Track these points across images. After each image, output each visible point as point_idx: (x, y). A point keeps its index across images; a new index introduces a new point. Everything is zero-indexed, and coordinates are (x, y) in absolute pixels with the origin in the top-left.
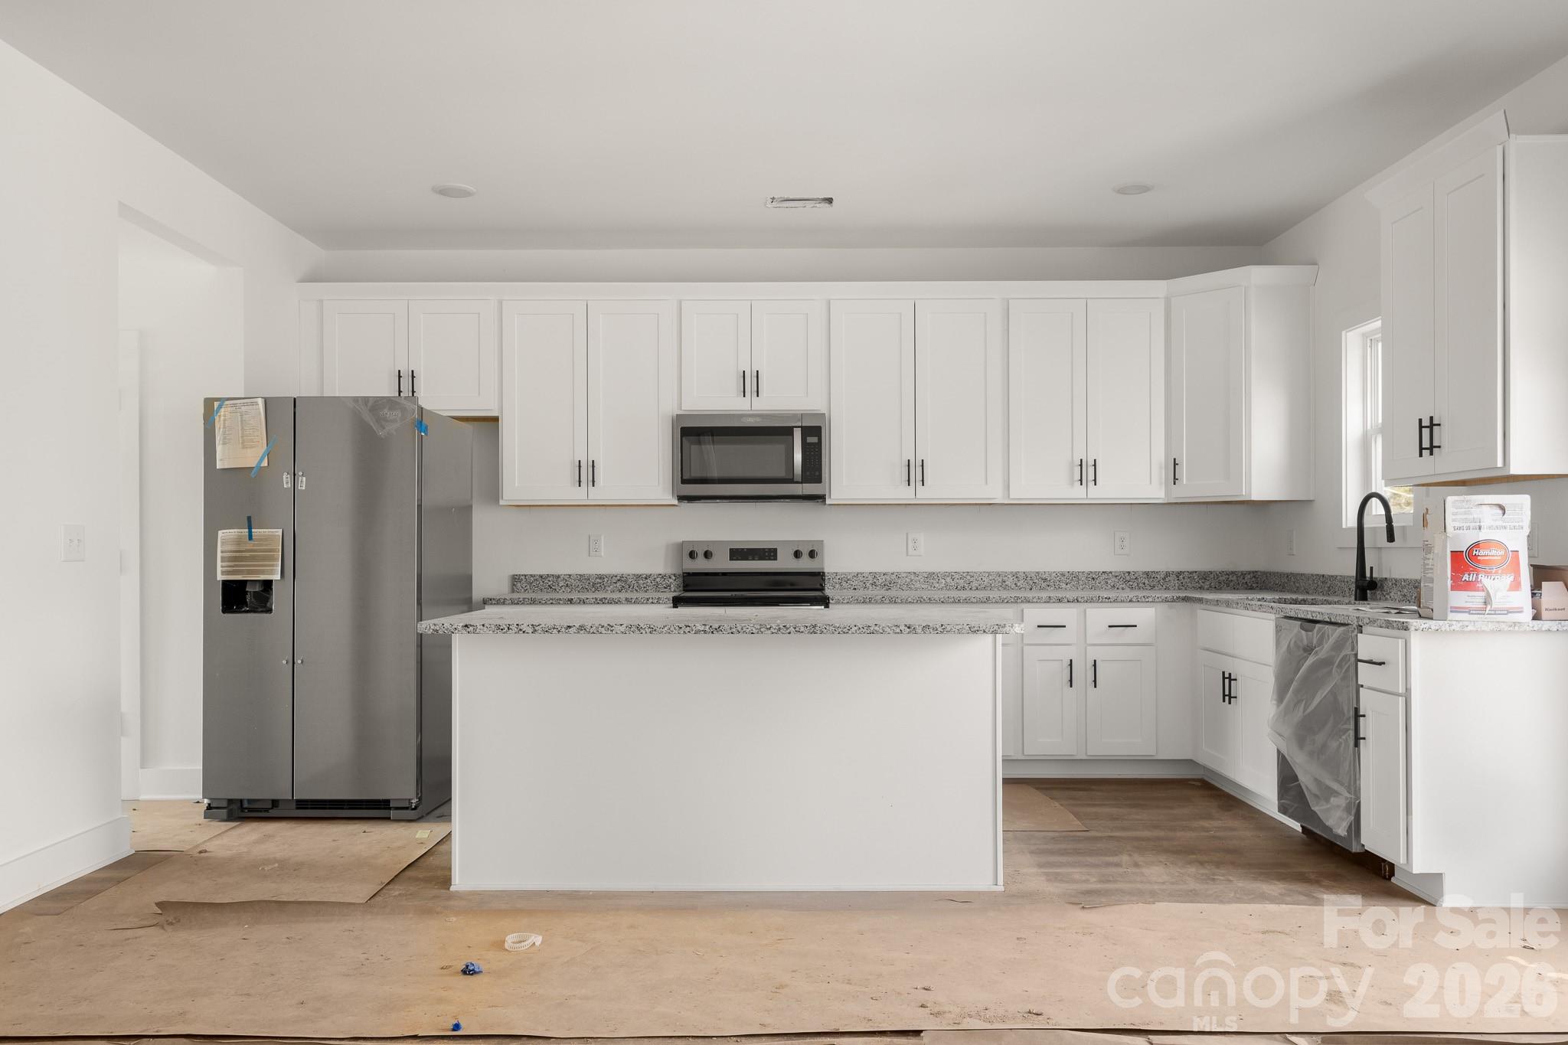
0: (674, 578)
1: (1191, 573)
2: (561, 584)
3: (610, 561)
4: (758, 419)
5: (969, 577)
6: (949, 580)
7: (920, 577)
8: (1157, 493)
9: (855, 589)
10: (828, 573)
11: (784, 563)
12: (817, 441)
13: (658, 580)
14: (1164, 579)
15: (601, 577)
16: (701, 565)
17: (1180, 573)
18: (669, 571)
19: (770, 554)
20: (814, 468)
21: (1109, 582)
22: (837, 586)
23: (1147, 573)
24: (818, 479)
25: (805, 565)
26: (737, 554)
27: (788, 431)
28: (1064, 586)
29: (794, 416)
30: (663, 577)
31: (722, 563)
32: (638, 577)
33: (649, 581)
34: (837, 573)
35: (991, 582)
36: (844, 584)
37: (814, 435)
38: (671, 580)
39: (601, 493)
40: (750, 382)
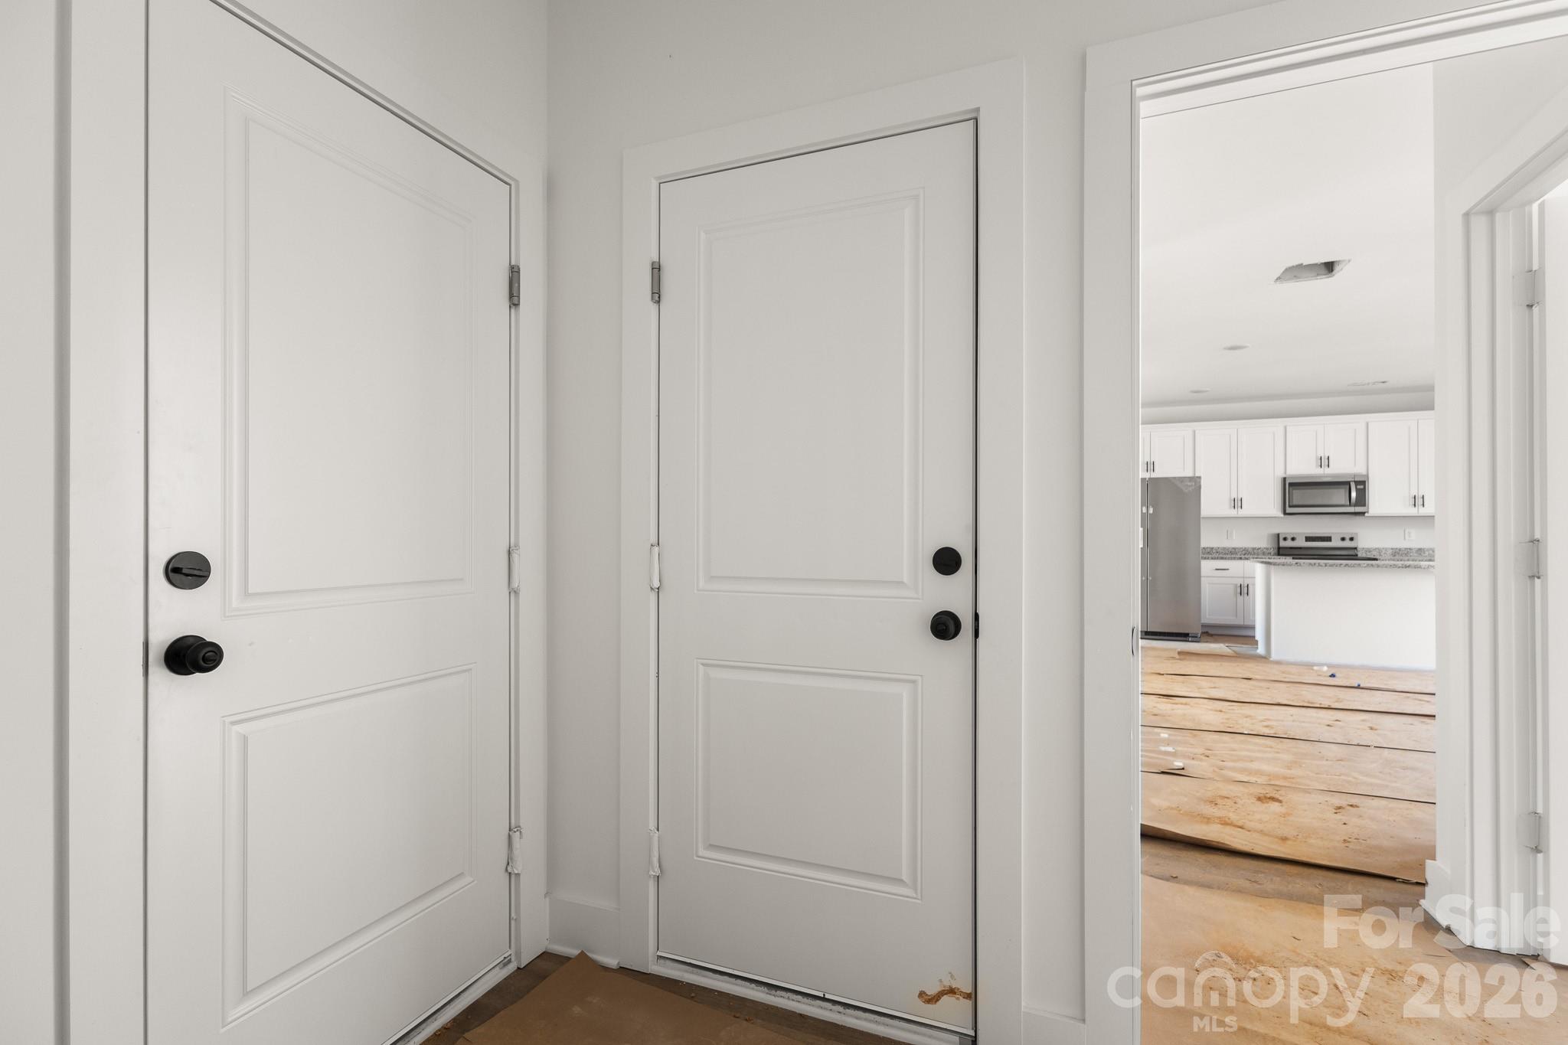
2: (1214, 551)
3: (1238, 541)
4: (1330, 478)
7: (1413, 550)
10: (1360, 547)
11: (1336, 543)
12: (1363, 487)
15: (1234, 549)
16: (1288, 543)
18: (1269, 546)
19: (1329, 539)
20: (1362, 500)
22: (1364, 553)
24: (1364, 505)
25: (1347, 544)
26: (1308, 539)
27: (1348, 483)
29: (1349, 475)
30: (1267, 549)
31: (1301, 543)
32: (1254, 549)
36: (1367, 552)
37: (1362, 484)
39: (1245, 512)
40: (1323, 461)
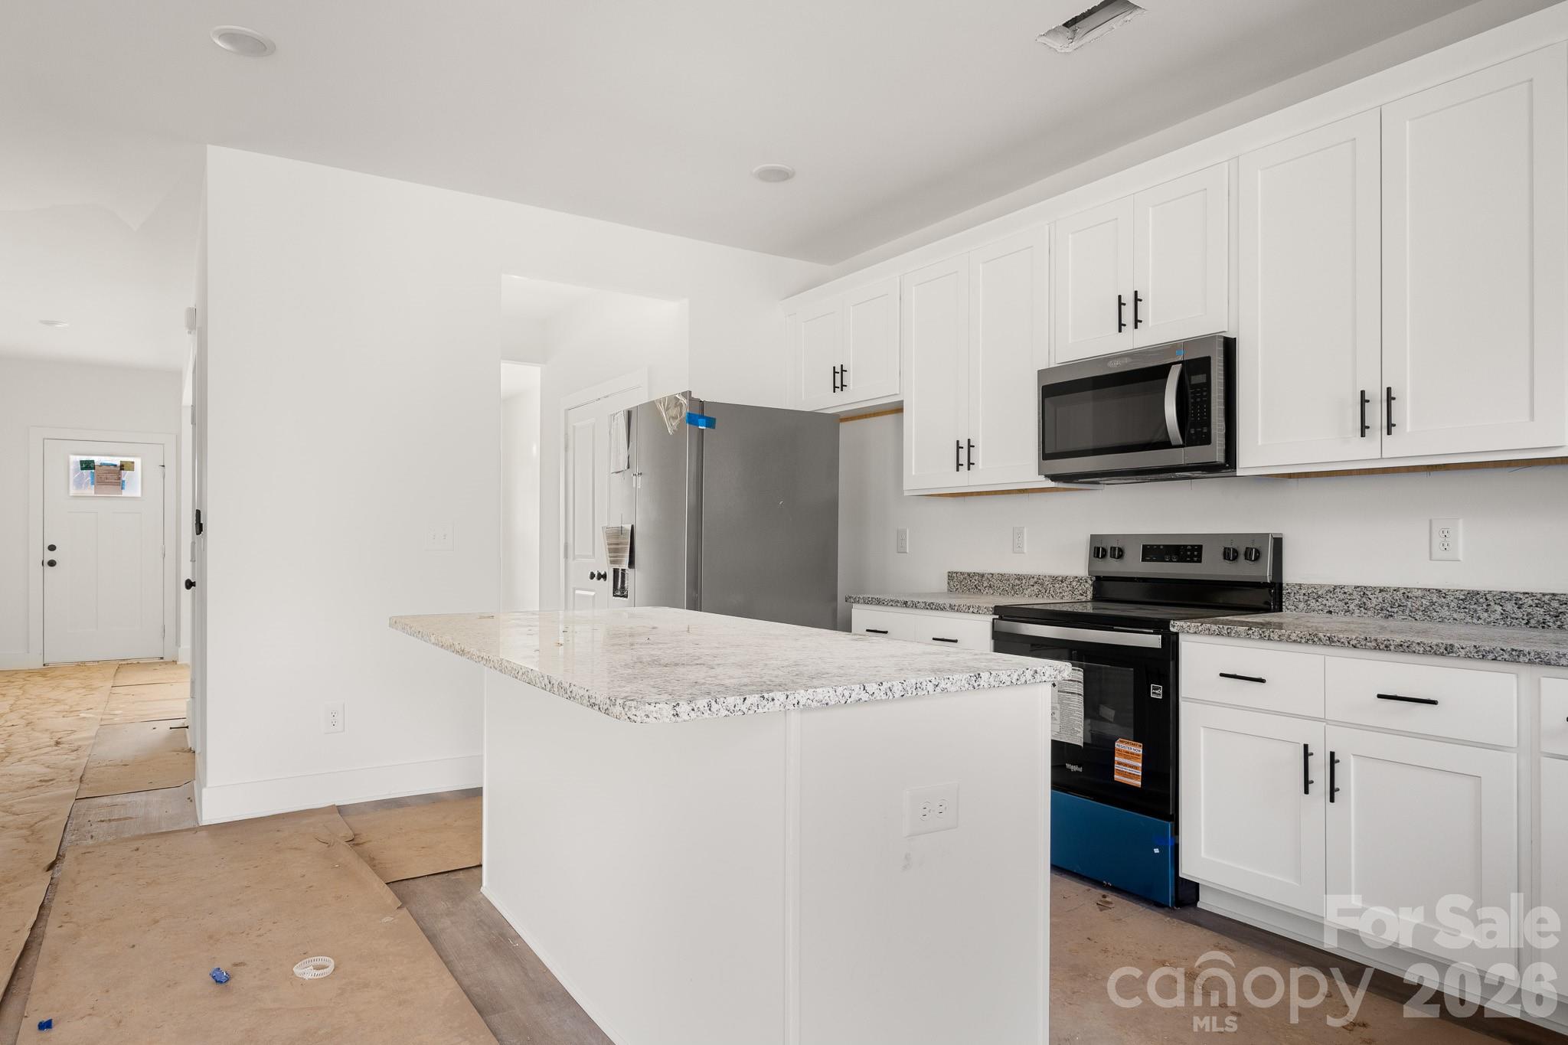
2: (985, 584)
4: (1127, 360)
6: (1509, 605)
7: (1449, 598)
9: (1330, 612)
10: (1287, 584)
12: (1205, 381)
15: (1019, 578)
16: (1111, 567)
19: (1193, 553)
22: (1302, 605)
24: (1205, 439)
26: (1153, 551)
27: (1162, 372)
29: (1176, 348)
31: (1136, 565)
32: (1055, 579)
34: (1300, 585)
36: (1312, 603)
37: (1201, 371)
39: (983, 478)
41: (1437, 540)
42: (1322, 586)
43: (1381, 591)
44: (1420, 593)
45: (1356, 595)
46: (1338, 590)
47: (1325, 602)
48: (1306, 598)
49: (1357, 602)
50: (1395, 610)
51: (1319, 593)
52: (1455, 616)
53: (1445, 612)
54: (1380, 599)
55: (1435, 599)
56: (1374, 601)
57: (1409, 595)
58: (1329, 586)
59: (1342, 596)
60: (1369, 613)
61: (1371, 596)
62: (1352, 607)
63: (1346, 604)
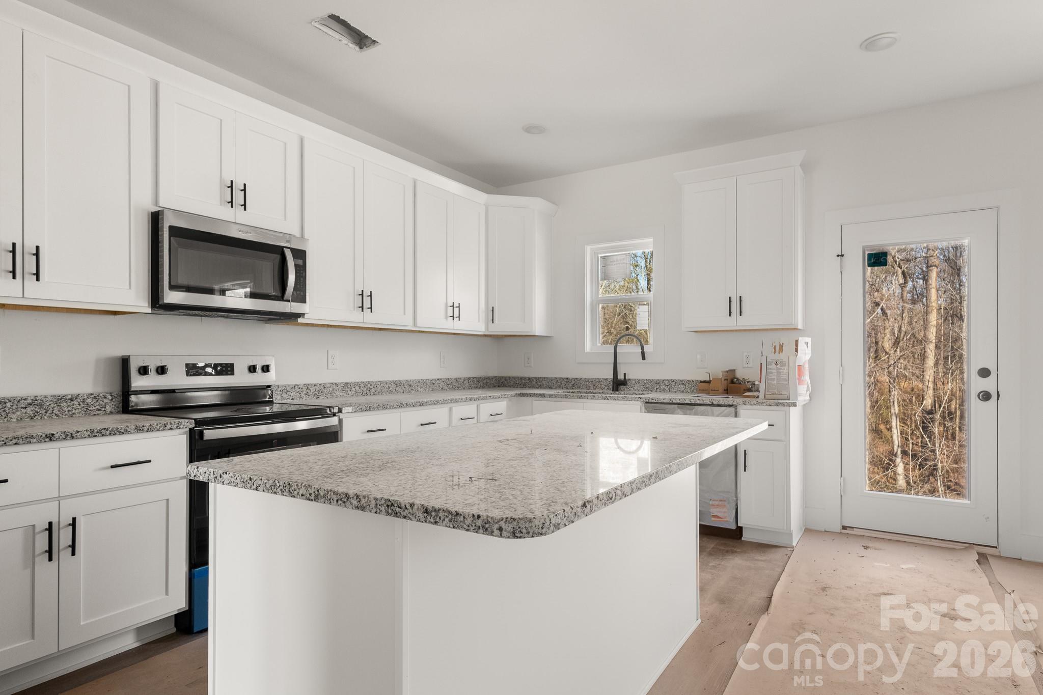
0: (110, 398)
1: (473, 378)
4: (250, 233)
5: (369, 385)
6: (357, 388)
7: (339, 386)
8: (479, 327)
9: (293, 399)
13: (89, 401)
14: (463, 382)
17: (469, 378)
19: (227, 370)
21: (440, 385)
22: (279, 397)
23: (456, 379)
24: (303, 300)
25: (258, 379)
26: (192, 370)
28: (419, 389)
31: (173, 380)
32: (61, 398)
33: (75, 402)
34: (278, 386)
35: (382, 388)
36: (284, 395)
37: (301, 259)
38: (106, 401)
40: (236, 195)
41: (330, 360)
42: (289, 386)
43: (314, 385)
44: (329, 385)
45: (304, 389)
46: (296, 387)
47: (290, 394)
48: (281, 393)
49: (304, 392)
50: (320, 394)
51: (288, 389)
52: (341, 394)
53: (338, 393)
54: (314, 390)
55: (334, 388)
56: (312, 391)
57: (326, 386)
58: (292, 385)
59: (298, 390)
60: (310, 397)
61: (311, 389)
62: (302, 395)
63: (300, 393)
